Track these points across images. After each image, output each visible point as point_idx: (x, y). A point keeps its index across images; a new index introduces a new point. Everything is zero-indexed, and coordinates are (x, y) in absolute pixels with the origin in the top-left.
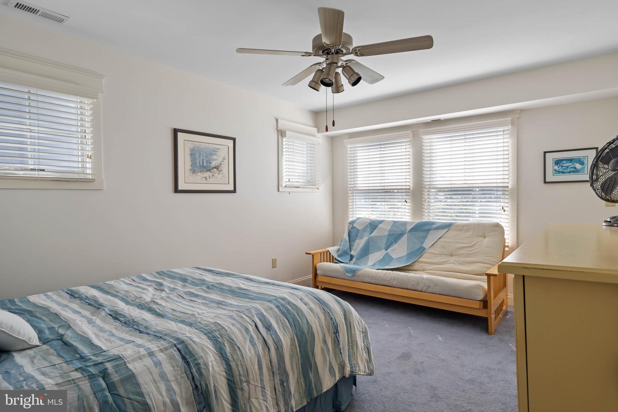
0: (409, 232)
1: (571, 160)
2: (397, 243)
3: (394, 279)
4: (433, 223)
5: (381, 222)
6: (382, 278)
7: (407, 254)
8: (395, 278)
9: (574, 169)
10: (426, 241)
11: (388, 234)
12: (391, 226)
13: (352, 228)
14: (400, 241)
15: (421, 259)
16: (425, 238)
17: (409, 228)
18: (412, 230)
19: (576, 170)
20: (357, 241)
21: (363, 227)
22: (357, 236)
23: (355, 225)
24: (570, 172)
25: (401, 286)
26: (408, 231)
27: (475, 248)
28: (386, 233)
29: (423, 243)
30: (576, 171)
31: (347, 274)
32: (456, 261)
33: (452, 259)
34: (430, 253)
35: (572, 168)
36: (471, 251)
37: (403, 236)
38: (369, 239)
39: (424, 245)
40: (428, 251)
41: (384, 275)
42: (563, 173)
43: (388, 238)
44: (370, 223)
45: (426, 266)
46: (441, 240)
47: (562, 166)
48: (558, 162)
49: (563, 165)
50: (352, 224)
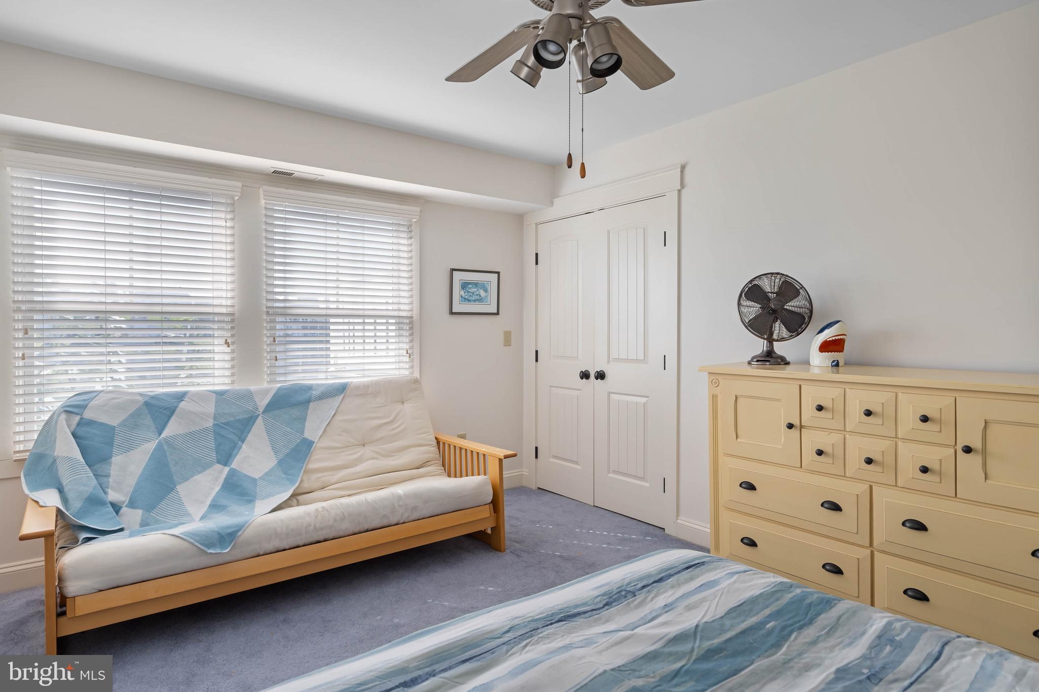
0: (264, 412)
1: (476, 284)
2: (246, 442)
3: (343, 519)
4: (310, 388)
5: (181, 397)
6: (315, 525)
7: (278, 462)
8: (344, 515)
9: (477, 297)
10: (306, 425)
11: (214, 425)
12: (214, 404)
13: (79, 424)
14: (250, 437)
15: (312, 466)
16: (303, 419)
17: (263, 403)
18: (271, 407)
19: (480, 298)
20: (117, 460)
21: (124, 416)
22: (111, 444)
23: (88, 415)
24: (475, 301)
25: (361, 529)
26: (261, 409)
27: (397, 424)
28: (210, 423)
29: (302, 432)
30: (480, 300)
31: (210, 551)
32: (376, 452)
33: (368, 451)
34: (322, 448)
35: (477, 295)
36: (394, 429)
37: (254, 423)
38: (159, 447)
39: (307, 435)
40: (319, 445)
41: (317, 517)
42: (469, 301)
43: (217, 434)
44: (146, 404)
45: (327, 477)
46: (338, 418)
47: (468, 292)
48: (465, 285)
49: (469, 290)
50: (77, 414)
